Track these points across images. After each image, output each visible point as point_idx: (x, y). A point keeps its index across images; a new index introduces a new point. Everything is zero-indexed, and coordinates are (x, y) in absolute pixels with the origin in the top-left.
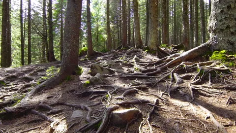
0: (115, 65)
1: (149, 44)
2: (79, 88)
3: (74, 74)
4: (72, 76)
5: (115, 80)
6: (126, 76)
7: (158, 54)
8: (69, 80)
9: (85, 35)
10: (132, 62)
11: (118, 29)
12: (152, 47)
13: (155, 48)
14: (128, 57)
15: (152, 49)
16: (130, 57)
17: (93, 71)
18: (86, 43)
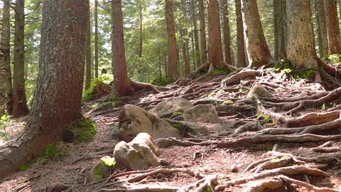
0: (196, 111)
1: (291, 52)
2: (80, 182)
3: (68, 138)
4: (61, 145)
5: (198, 155)
6: (234, 140)
7: (323, 78)
8: (51, 158)
9: (108, 47)
10: (247, 103)
11: (195, 25)
12: (300, 60)
13: (310, 63)
14: (230, 91)
15: (302, 66)
16: (236, 91)
17: (126, 128)
18: (110, 66)
